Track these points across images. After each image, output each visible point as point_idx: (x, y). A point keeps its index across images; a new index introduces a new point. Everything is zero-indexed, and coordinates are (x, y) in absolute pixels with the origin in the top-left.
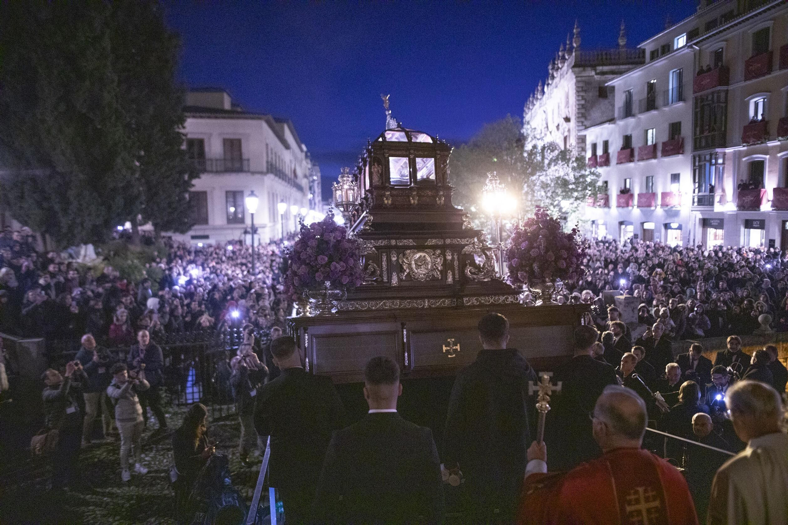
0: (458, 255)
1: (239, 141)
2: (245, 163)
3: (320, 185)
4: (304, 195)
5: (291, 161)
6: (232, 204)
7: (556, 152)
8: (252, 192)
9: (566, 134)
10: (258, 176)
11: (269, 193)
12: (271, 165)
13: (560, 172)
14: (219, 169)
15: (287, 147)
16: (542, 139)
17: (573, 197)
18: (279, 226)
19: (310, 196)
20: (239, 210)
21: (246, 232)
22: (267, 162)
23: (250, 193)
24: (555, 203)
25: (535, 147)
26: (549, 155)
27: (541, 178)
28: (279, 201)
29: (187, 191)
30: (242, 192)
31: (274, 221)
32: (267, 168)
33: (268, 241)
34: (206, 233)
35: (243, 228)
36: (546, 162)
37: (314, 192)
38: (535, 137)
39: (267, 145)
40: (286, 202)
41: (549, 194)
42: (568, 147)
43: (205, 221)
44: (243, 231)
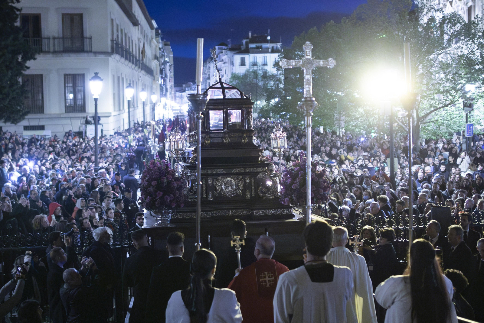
0: (255, 179)
1: (81, 16)
2: (87, 42)
3: (172, 68)
4: (154, 79)
5: (139, 39)
6: (72, 89)
7: (458, 26)
8: (96, 74)
9: (470, 4)
10: (102, 57)
11: (114, 76)
12: (117, 44)
13: (463, 50)
14: (56, 50)
15: (135, 23)
16: (440, 10)
17: (479, 80)
18: (125, 116)
19: (161, 81)
20: (80, 96)
21: (87, 122)
22: (112, 41)
23: (94, 75)
24: (459, 87)
25: (432, 19)
26: (449, 30)
27: (439, 57)
28: (125, 86)
29: (20, 74)
30: (83, 76)
31: (120, 110)
32: (112, 48)
33: (112, 133)
34: (41, 123)
35: (84, 117)
36: (446, 37)
37: (166, 76)
38: (432, 8)
39: (112, 20)
40: (133, 87)
41: (450, 77)
42: (473, 19)
43: (41, 109)
44: (83, 121)
